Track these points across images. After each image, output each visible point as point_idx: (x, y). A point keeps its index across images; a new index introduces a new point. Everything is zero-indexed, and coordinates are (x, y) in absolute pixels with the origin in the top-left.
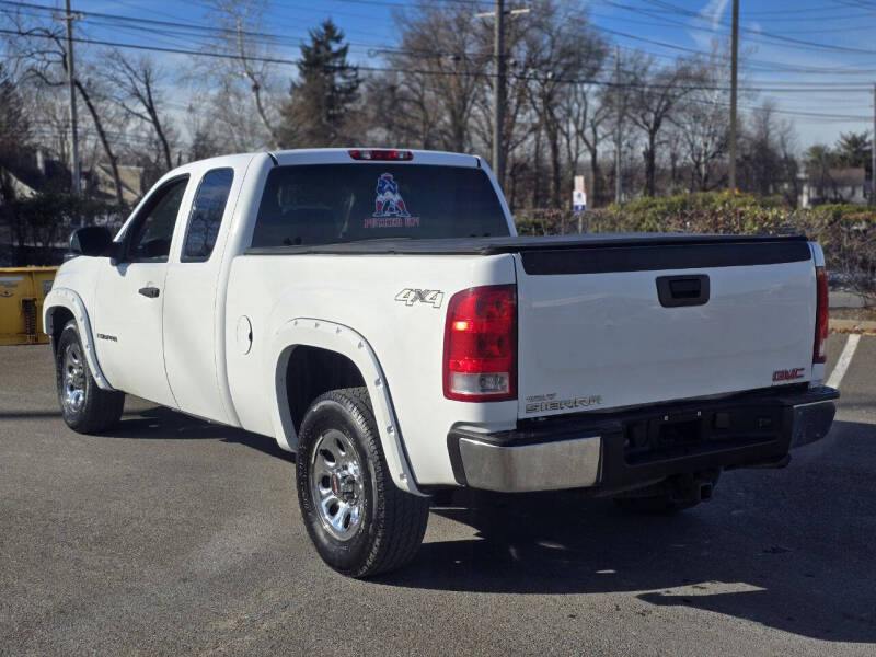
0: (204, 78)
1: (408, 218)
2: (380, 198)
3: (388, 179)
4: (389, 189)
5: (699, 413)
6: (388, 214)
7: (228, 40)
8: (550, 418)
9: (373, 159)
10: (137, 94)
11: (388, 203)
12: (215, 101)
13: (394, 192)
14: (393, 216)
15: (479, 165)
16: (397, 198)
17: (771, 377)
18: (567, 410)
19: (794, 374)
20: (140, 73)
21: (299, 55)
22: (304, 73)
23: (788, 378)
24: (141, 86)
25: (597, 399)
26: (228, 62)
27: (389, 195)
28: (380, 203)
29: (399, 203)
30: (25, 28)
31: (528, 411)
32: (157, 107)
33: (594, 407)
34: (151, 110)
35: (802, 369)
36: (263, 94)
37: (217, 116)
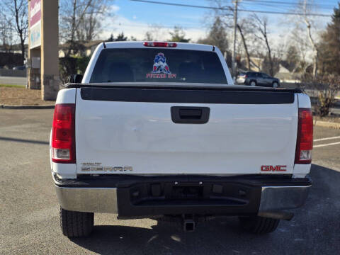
0: (289, 23)
1: (170, 74)
2: (156, 64)
3: (162, 56)
4: (161, 60)
5: (201, 183)
6: (159, 71)
7: (299, 7)
8: (101, 175)
9: (155, 46)
10: (260, 29)
11: (160, 67)
12: (293, 33)
13: (163, 62)
14: (161, 73)
15: (214, 49)
16: (165, 64)
17: (260, 169)
18: (108, 172)
19: (278, 168)
20: (263, 23)
21: (333, 13)
22: (334, 20)
23: (274, 170)
24: (262, 27)
25: (130, 168)
26: (299, 16)
27: (161, 63)
28: (155, 67)
29: (166, 67)
30: (222, 6)
31: (83, 170)
32: (267, 35)
33: (128, 172)
34: (265, 36)
35: (285, 166)
36: (312, 29)
37: (292, 38)
